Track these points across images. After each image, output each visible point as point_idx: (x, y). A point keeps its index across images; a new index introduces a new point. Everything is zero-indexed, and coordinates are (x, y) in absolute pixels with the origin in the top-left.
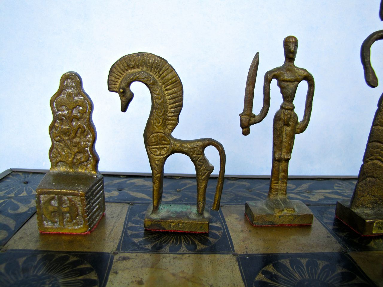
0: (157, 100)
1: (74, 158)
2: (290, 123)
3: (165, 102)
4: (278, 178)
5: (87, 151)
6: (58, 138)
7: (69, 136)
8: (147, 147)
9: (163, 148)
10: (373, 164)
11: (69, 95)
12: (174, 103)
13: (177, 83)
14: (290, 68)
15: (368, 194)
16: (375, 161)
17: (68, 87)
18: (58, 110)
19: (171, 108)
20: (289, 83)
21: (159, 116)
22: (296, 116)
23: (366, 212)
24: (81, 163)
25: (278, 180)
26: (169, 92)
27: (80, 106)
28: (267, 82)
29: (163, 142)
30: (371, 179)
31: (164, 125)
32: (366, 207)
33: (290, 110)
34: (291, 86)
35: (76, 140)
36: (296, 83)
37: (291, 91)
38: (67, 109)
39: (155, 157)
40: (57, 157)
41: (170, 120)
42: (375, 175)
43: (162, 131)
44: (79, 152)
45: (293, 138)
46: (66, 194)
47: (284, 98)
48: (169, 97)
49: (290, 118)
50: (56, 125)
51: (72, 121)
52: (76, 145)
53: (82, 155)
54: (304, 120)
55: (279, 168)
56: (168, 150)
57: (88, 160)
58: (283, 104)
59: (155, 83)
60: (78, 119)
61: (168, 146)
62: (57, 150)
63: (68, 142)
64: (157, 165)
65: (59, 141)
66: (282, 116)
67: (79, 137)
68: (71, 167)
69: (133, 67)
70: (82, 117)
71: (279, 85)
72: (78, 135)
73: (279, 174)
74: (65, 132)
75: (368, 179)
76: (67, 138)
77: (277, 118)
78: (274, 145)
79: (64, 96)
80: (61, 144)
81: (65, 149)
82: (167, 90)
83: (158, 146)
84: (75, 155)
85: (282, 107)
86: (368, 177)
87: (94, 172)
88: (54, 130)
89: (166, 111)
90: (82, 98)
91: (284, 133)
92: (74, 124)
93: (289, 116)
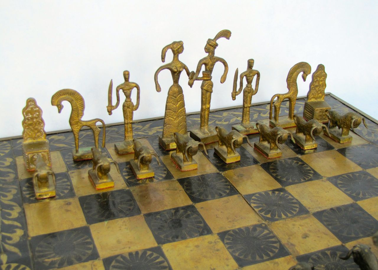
0: (75, 107)
1: (36, 135)
2: (130, 107)
3: (77, 108)
4: (128, 131)
5: (42, 131)
6: (27, 128)
7: (32, 126)
8: (72, 126)
9: (79, 126)
10: (168, 119)
11: (32, 108)
12: (81, 107)
13: (82, 99)
14: (127, 84)
15: (168, 132)
16: (169, 118)
17: (31, 105)
18: (27, 115)
19: (80, 109)
20: (127, 91)
21: (76, 114)
22: (132, 103)
23: (168, 140)
24: (39, 137)
25: (128, 132)
26: (79, 103)
27: (37, 112)
28: (118, 91)
29: (79, 123)
30: (169, 125)
31: (78, 116)
32: (168, 138)
33: (129, 102)
34: (128, 92)
35: (37, 127)
36: (131, 90)
37: (129, 94)
38: (31, 114)
39: (75, 130)
40: (27, 136)
41: (80, 114)
42: (170, 124)
43: (77, 119)
44: (38, 132)
45: (132, 113)
46: (40, 152)
47: (126, 97)
48: (79, 105)
49: (130, 105)
50: (26, 122)
51: (34, 119)
52: (36, 129)
53: (39, 133)
54: (137, 105)
55: (128, 127)
56: (81, 126)
57: (42, 135)
58: (126, 99)
59: (72, 100)
60: (36, 118)
61: (81, 125)
62: (27, 133)
63: (33, 129)
64: (77, 133)
65: (28, 129)
66: (126, 105)
67: (38, 126)
68: (34, 139)
69: (63, 95)
70: (38, 117)
71: (123, 91)
72: (37, 125)
73: (128, 129)
74: (31, 125)
75: (168, 125)
76: (32, 127)
77: (124, 106)
78: (124, 117)
79: (29, 109)
80: (29, 130)
81: (31, 132)
82: (78, 103)
83: (76, 125)
84: (36, 134)
85: (125, 101)
86: (168, 124)
87: (45, 140)
88: (25, 125)
89: (78, 111)
90: (38, 109)
91: (128, 111)
92: (35, 120)
93: (129, 104)
